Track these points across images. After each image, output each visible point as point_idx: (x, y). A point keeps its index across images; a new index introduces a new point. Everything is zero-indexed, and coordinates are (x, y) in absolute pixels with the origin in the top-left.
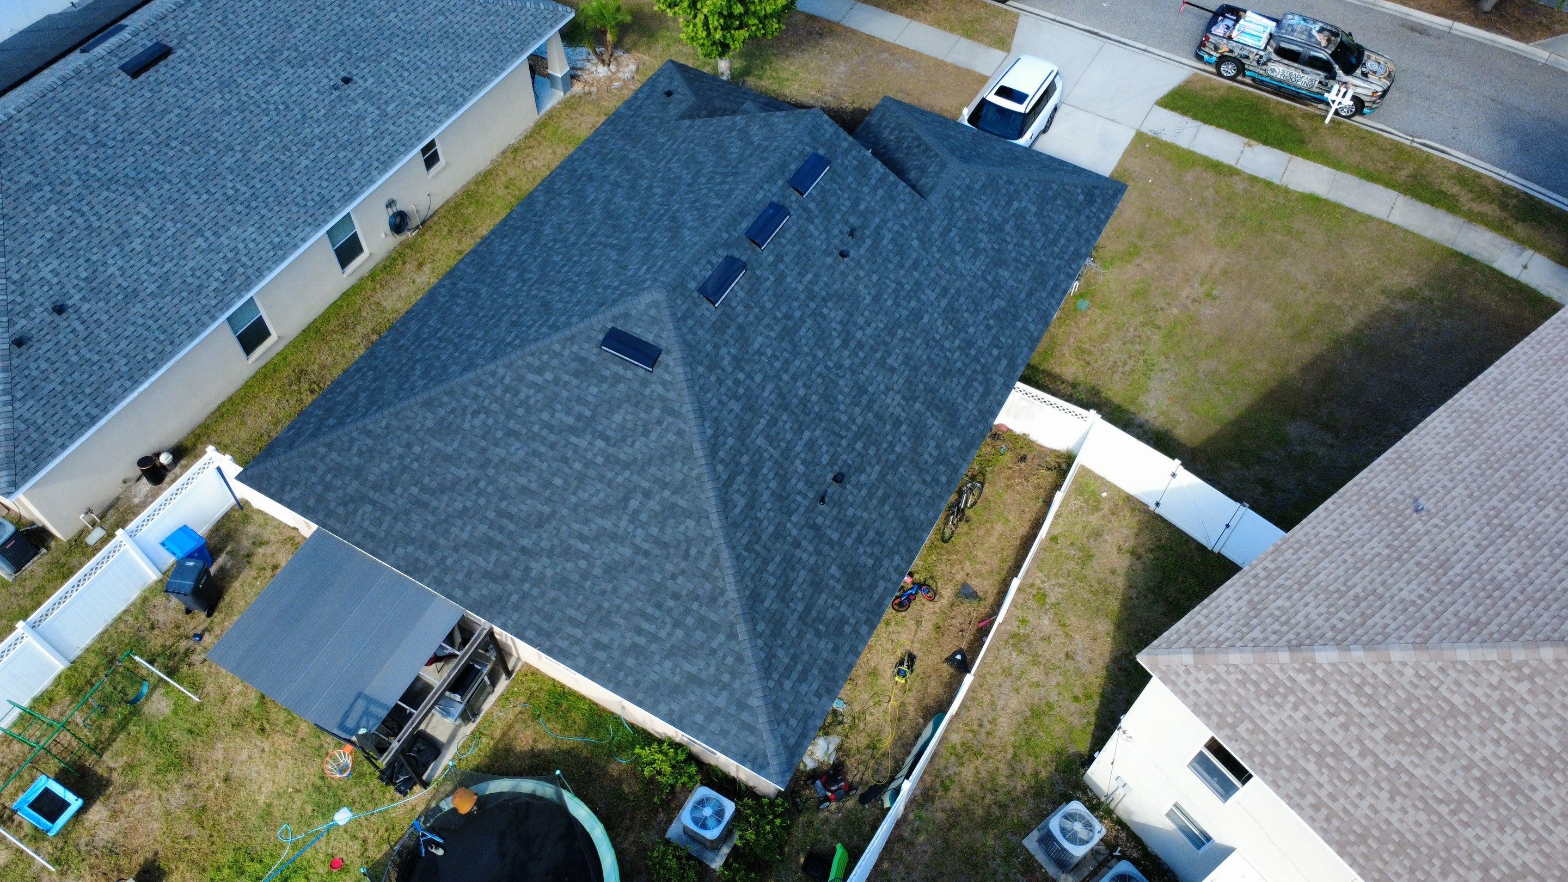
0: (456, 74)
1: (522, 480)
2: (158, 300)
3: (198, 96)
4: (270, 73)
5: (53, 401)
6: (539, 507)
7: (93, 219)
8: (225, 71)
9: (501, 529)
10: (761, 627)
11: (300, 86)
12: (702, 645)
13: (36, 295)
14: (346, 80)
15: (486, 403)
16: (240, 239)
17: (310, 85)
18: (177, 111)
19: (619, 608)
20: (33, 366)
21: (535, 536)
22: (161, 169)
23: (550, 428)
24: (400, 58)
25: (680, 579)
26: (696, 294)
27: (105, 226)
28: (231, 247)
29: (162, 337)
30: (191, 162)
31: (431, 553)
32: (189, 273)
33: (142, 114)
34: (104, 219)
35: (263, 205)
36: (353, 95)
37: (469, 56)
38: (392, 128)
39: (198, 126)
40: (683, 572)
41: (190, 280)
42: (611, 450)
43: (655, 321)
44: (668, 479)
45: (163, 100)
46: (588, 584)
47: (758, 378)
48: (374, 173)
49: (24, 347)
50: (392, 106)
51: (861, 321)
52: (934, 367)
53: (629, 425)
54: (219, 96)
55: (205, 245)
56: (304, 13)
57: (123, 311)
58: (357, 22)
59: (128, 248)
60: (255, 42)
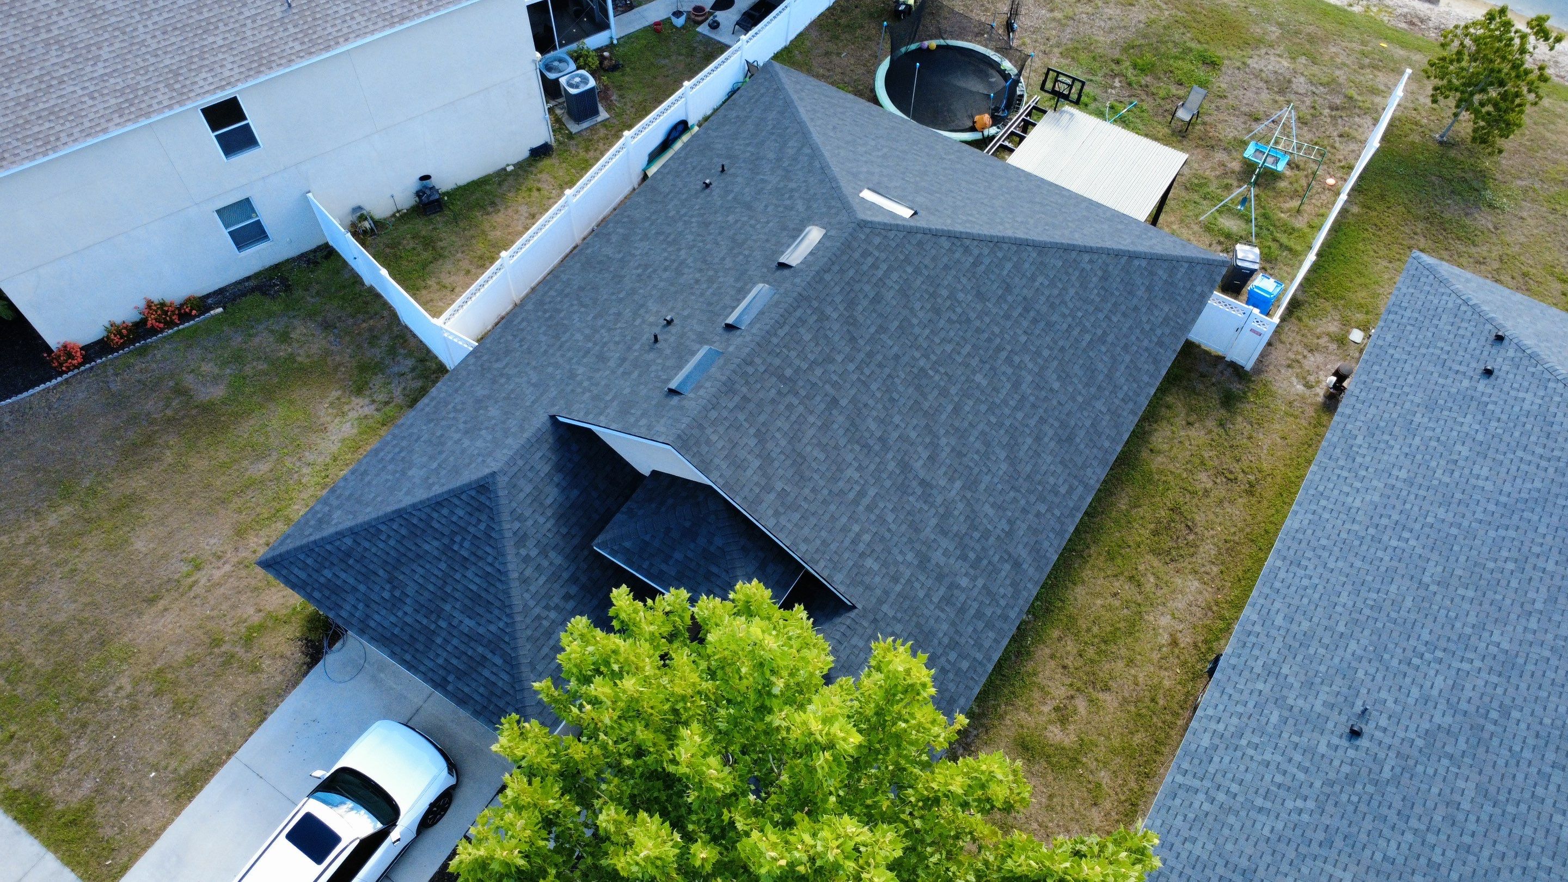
4: (1463, 706)
5: (1431, 312)
7: (1529, 457)
8: (1523, 686)
11: (1411, 701)
13: (1519, 378)
14: (1355, 734)
17: (1399, 709)
20: (1472, 329)
22: (1502, 532)
24: (1299, 804)
30: (1474, 553)
34: (1516, 461)
36: (1334, 716)
38: (1260, 686)
49: (1492, 337)
50: (1274, 719)
56: (1481, 830)
57: (1429, 392)
58: (1393, 845)
59: (1469, 442)
60: (1517, 748)
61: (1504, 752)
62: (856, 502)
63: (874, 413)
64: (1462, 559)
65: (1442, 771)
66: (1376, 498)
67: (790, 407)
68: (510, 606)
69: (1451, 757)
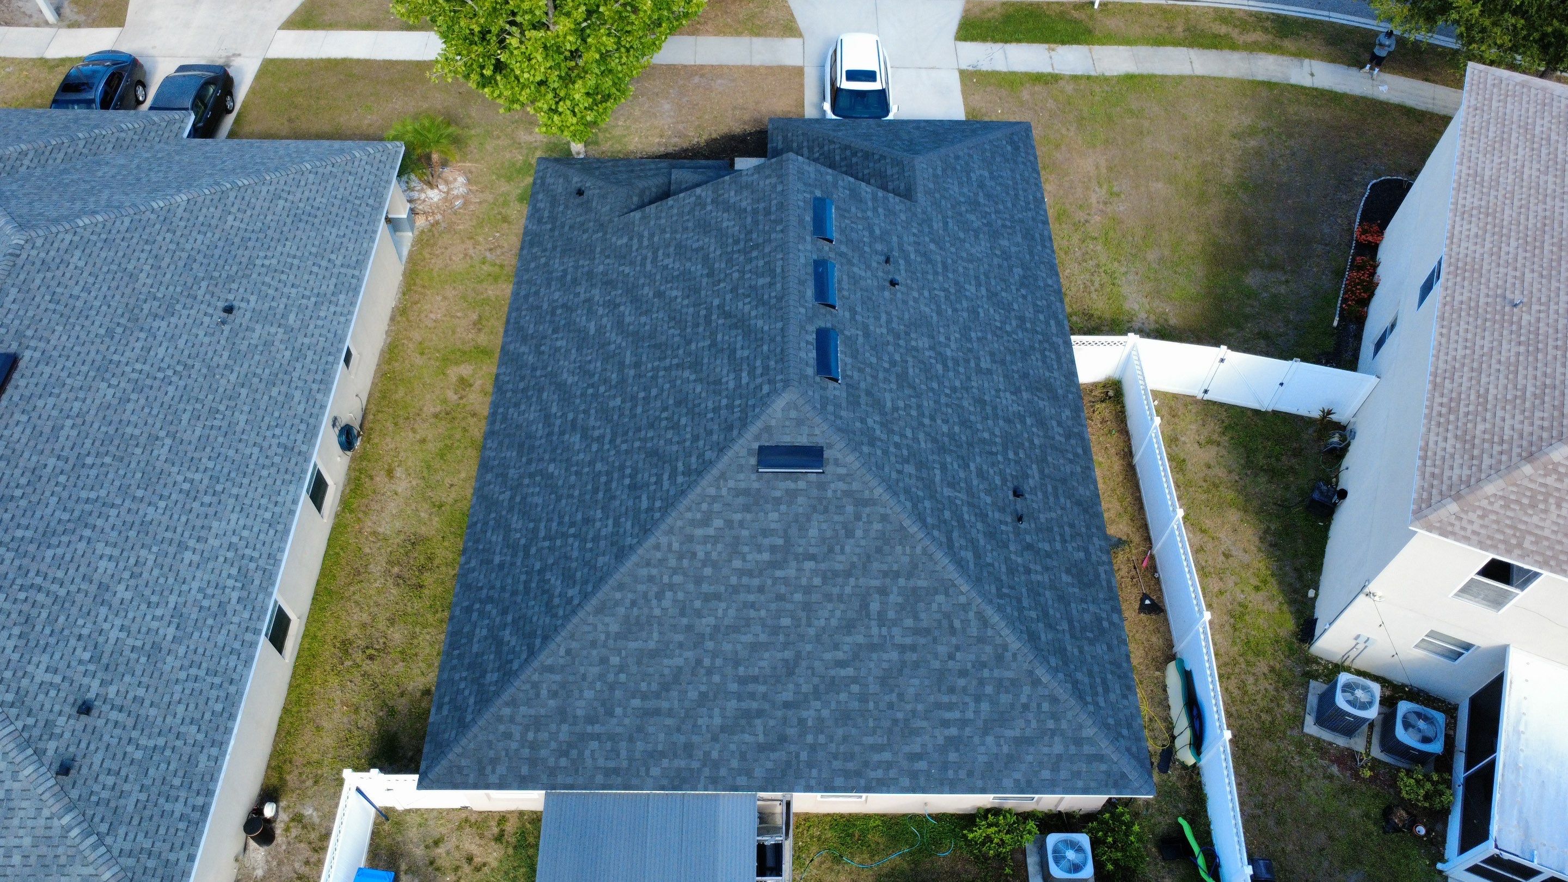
0: (333, 257)
1: (749, 638)
2: (186, 642)
3: (81, 395)
4: (143, 335)
5: (147, 813)
6: (779, 655)
7: (55, 587)
8: (93, 354)
9: (752, 696)
10: (1053, 661)
11: (185, 337)
12: (1012, 706)
13: (47, 706)
14: (229, 310)
15: (666, 579)
16: (229, 533)
17: (194, 331)
18: (69, 423)
19: (914, 712)
20: (97, 788)
21: (791, 686)
22: (93, 495)
23: (750, 574)
24: (267, 262)
25: (959, 655)
26: (818, 379)
27: (73, 588)
28: (226, 546)
29: (217, 680)
30: (121, 472)
31: (690, 756)
32: (200, 596)
33: (32, 443)
34: (67, 583)
35: (229, 484)
36: (245, 322)
37: (334, 231)
38: (307, 341)
39: (103, 429)
40: (958, 648)
41: (206, 603)
42: (823, 566)
43: (800, 423)
44: (895, 567)
45: (45, 417)
46: (871, 705)
47: (909, 433)
48: (319, 396)
49: (73, 772)
50: (292, 317)
51: (942, 339)
52: (1013, 353)
53: (829, 533)
54: (104, 385)
55: (196, 558)
56: (136, 254)
57: (156, 675)
58: (199, 242)
59: (116, 602)
60: (104, 308)
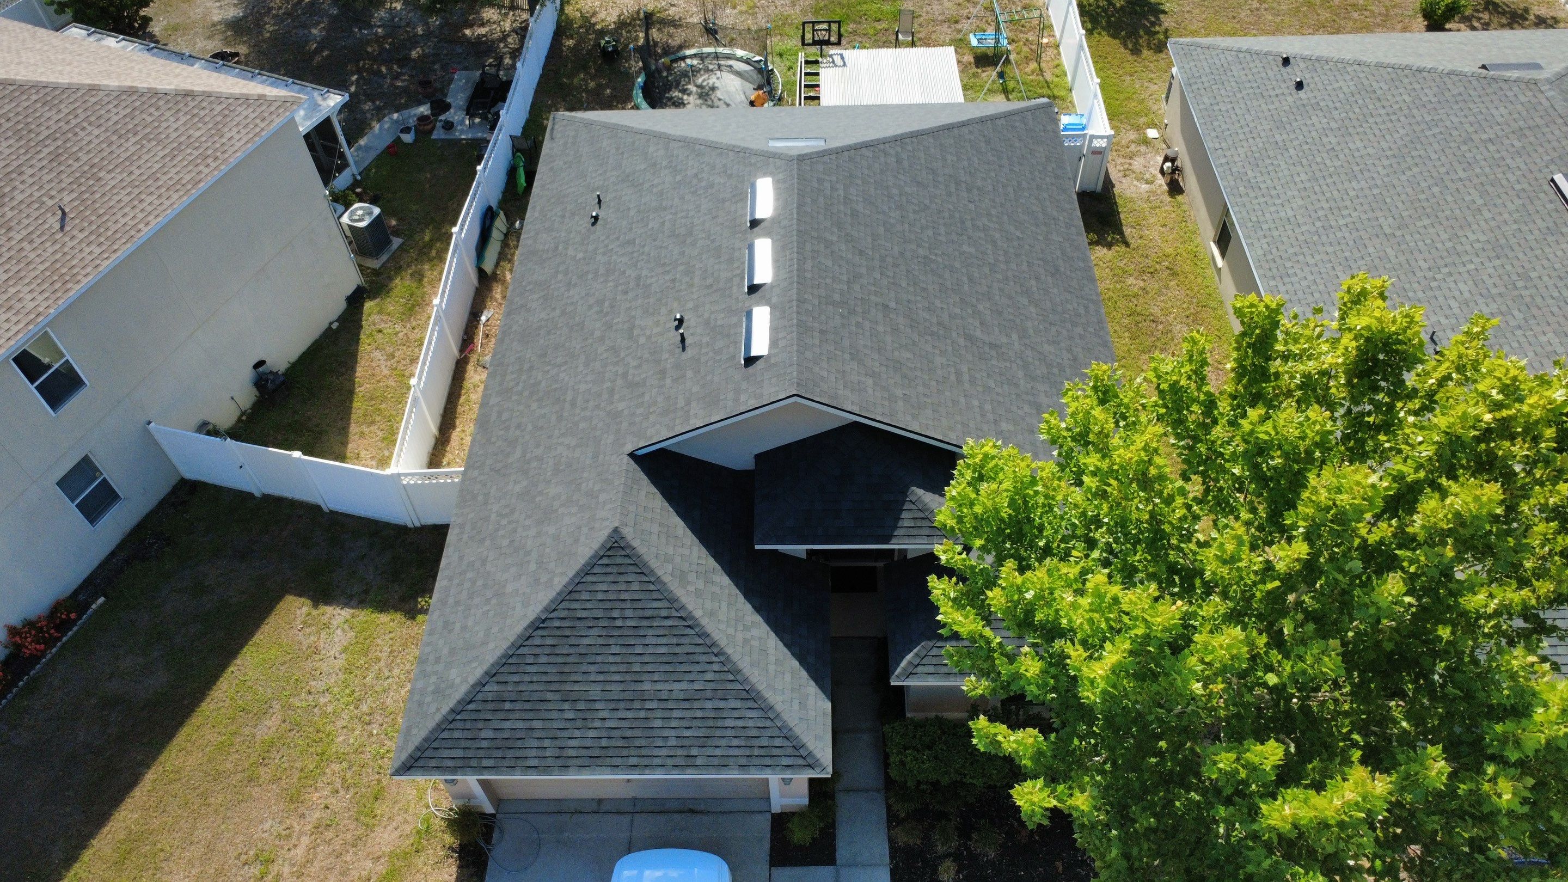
20: (1260, 65)
27: (1366, 125)
49: (1280, 63)
57: (1269, 118)
59: (1329, 132)
61: (1550, 301)
62: (959, 381)
63: (920, 305)
64: (1400, 205)
65: (1522, 339)
66: (1300, 202)
67: (858, 325)
68: (714, 644)
69: (1520, 327)
